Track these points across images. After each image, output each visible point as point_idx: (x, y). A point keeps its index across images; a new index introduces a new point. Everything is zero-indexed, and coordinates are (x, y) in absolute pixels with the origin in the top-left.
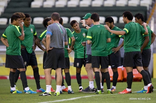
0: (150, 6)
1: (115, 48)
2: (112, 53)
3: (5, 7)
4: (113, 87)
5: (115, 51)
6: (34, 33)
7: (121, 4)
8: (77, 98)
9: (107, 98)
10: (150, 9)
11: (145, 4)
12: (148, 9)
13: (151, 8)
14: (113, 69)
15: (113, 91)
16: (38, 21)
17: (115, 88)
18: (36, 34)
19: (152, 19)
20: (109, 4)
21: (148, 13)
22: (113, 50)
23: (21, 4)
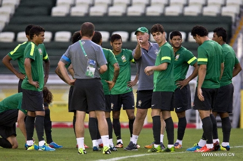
0: (236, 15)
1: (181, 81)
2: (177, 89)
3: (11, 15)
4: (178, 141)
5: (182, 86)
6: (44, 56)
7: (191, 12)
8: (121, 158)
9: (169, 158)
10: (236, 20)
11: (228, 12)
12: (233, 20)
13: (238, 18)
14: (179, 114)
15: (178, 147)
16: (62, 37)
17: (180, 142)
18: (47, 57)
19: (239, 36)
20: (172, 12)
21: (233, 27)
22: (178, 83)
23: (35, 10)
